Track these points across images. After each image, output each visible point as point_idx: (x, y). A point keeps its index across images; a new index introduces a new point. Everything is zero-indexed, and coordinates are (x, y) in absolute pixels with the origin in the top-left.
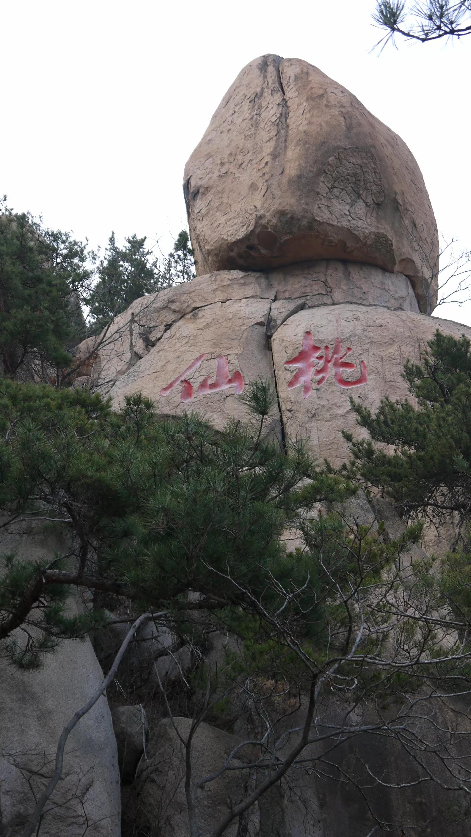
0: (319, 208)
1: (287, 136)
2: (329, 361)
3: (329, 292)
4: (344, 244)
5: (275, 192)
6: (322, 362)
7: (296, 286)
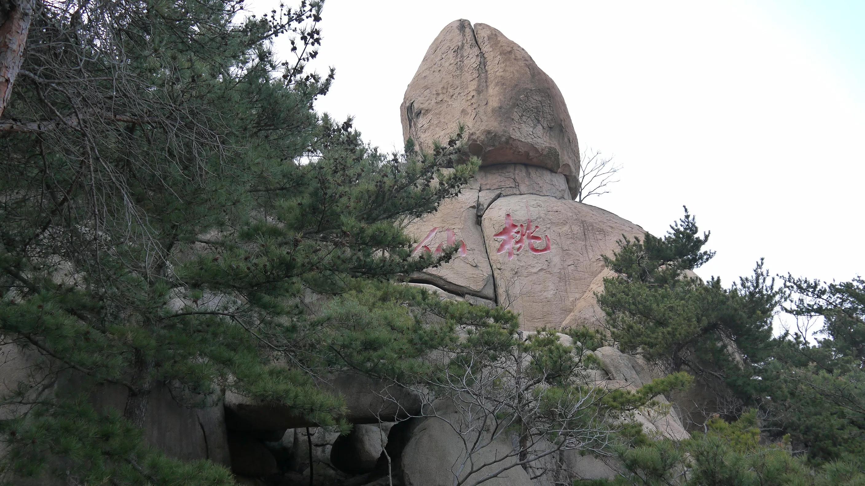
0: (514, 129)
1: (487, 78)
2: (524, 235)
3: (517, 186)
4: (527, 154)
5: (482, 117)
6: (519, 236)
7: (494, 181)
